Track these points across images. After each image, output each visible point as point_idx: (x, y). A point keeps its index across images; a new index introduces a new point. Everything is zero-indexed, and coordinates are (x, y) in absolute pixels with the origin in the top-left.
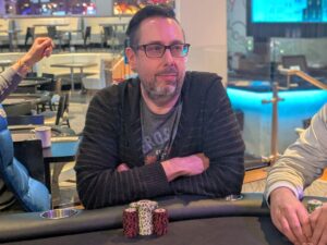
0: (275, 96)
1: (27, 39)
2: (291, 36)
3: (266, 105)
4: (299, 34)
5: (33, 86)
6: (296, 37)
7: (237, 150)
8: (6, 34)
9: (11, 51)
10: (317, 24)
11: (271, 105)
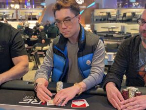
1: (123, 18)
5: (122, 37)
8: (115, 16)
9: (116, 22)
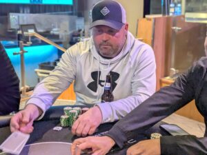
0: (22, 49)
2: (23, 12)
3: (16, 56)
4: (29, 11)
6: (27, 13)
7: (15, 83)
10: (39, 5)
11: (19, 55)
